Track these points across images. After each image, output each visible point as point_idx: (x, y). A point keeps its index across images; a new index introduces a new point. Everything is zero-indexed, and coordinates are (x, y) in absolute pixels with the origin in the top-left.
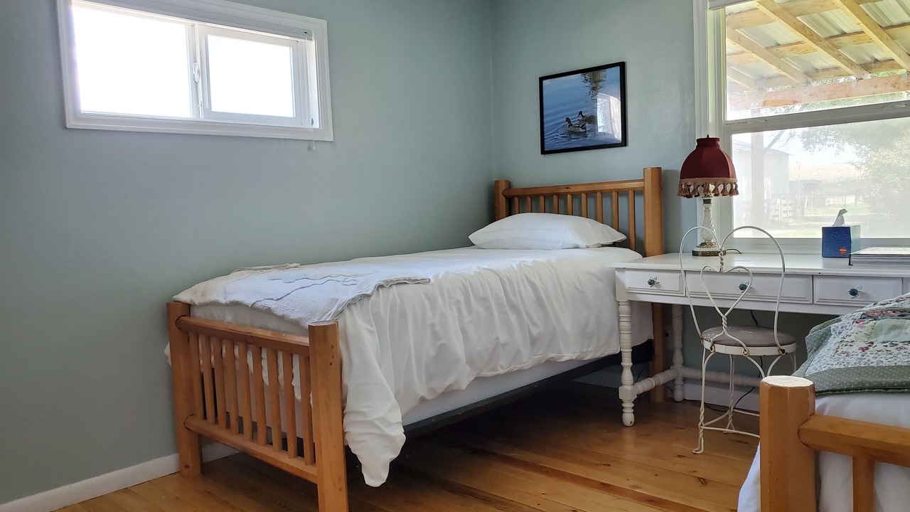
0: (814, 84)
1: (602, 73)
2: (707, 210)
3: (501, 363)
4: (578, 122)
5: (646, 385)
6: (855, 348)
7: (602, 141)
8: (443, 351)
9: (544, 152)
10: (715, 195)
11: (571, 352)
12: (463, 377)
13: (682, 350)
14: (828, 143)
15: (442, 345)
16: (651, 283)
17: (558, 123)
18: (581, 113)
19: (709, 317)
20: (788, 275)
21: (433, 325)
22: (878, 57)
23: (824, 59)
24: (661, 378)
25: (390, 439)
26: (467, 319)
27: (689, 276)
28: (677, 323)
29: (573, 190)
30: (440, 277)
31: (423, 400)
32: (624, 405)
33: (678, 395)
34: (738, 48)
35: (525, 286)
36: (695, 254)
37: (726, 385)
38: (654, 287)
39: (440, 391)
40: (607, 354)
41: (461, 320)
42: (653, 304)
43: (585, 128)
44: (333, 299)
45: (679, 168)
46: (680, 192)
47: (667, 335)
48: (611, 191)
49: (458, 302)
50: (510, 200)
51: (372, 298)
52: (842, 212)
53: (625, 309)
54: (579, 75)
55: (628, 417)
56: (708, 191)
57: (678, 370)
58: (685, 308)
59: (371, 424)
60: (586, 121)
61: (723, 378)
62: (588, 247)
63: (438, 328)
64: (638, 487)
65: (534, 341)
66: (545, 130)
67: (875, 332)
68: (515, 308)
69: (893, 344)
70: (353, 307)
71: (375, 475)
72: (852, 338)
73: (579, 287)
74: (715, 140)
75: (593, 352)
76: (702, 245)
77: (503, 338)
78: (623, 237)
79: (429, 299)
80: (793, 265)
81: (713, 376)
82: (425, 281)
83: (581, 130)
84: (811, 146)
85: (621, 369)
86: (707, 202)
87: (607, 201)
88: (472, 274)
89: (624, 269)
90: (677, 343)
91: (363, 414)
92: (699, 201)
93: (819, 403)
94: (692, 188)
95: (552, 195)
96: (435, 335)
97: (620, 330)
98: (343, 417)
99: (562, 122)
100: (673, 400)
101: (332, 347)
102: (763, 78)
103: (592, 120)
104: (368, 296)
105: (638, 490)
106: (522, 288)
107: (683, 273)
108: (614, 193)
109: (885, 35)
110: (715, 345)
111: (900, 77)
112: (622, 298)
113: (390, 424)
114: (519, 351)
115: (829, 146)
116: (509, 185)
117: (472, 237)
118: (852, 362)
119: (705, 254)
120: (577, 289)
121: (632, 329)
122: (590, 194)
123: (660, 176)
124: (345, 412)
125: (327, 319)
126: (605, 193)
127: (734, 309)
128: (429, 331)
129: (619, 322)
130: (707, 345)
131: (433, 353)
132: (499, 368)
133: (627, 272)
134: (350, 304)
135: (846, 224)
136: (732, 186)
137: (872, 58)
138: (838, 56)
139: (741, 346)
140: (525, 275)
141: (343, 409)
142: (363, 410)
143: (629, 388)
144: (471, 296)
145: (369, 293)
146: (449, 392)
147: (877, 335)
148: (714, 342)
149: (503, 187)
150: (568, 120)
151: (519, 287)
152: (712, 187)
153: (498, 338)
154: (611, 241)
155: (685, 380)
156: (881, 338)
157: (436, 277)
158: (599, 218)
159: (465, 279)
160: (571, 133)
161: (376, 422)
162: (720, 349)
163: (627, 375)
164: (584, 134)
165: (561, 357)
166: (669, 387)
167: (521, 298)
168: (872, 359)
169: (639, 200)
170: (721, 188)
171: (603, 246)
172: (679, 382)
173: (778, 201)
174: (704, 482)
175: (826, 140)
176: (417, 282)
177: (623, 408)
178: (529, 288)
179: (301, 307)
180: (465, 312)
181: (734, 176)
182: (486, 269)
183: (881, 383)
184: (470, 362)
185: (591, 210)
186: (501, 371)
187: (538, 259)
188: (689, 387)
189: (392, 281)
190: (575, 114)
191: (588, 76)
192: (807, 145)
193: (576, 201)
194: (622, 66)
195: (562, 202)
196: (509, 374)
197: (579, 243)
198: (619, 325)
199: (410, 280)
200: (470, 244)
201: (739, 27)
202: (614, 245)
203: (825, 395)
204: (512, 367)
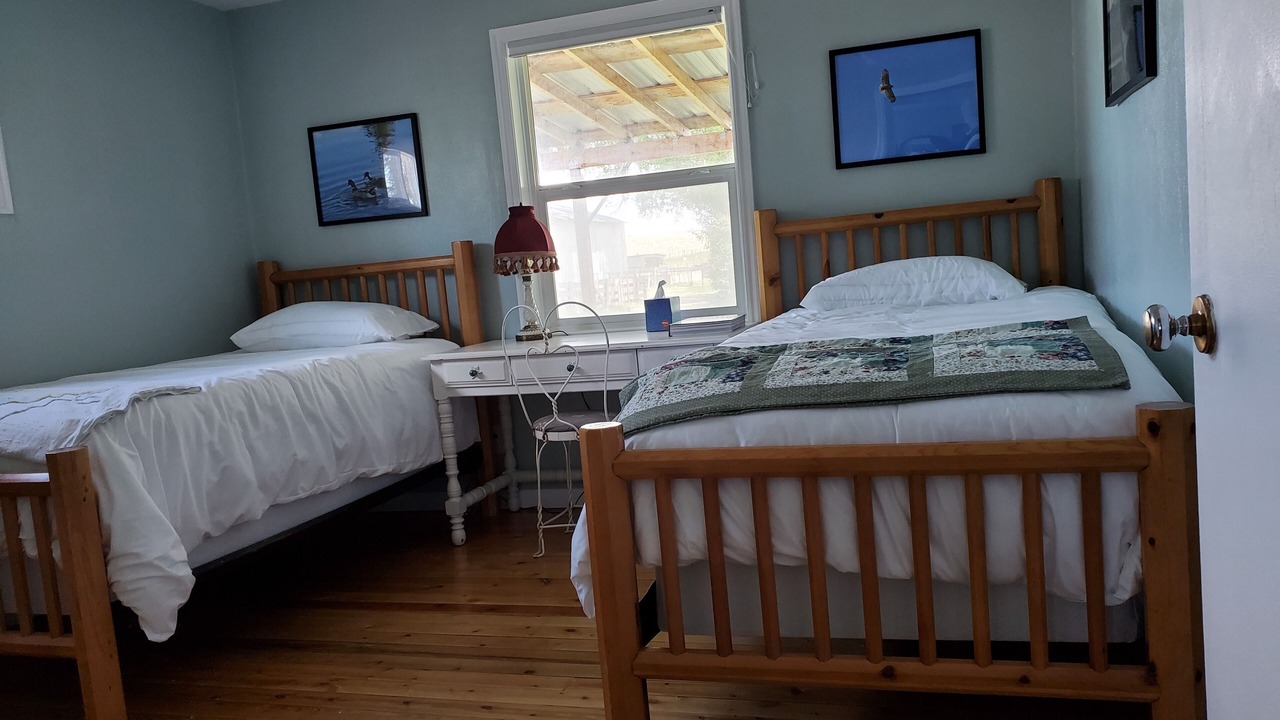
0: (635, 140)
1: (390, 126)
2: (528, 289)
3: (302, 484)
4: (364, 186)
5: (475, 496)
6: (655, 393)
7: (397, 209)
8: (227, 475)
9: (322, 223)
10: (535, 271)
11: (384, 464)
12: (256, 504)
13: (514, 452)
14: (666, 207)
15: (225, 468)
16: (474, 374)
17: (340, 187)
18: (367, 174)
19: (539, 404)
20: (612, 351)
21: (211, 444)
22: (695, 112)
23: (641, 112)
24: (493, 486)
25: (178, 580)
26: (253, 433)
27: (513, 361)
28: (506, 421)
29: (367, 270)
30: (213, 384)
31: (207, 537)
32: (453, 521)
33: (514, 505)
34: (547, 95)
35: (322, 388)
36: (519, 339)
37: (564, 483)
38: (477, 379)
39: (228, 524)
40: (428, 463)
41: (246, 436)
42: (476, 398)
43: (374, 194)
44: (73, 421)
45: (492, 242)
46: (496, 269)
47: (496, 436)
48: (415, 270)
49: (240, 415)
50: (281, 287)
51: (128, 415)
52: (662, 283)
53: (445, 408)
54: (360, 127)
55: (459, 534)
56: (525, 266)
57: (511, 475)
58: (513, 398)
59: (149, 565)
60: (374, 184)
61: (560, 476)
62: (394, 340)
63: (218, 447)
64: (477, 600)
65: (339, 455)
66: (322, 196)
67: (669, 379)
68: (312, 417)
69: (681, 386)
70: (103, 429)
71: (160, 628)
72: (653, 386)
73: (388, 386)
74: (529, 208)
75: (410, 464)
76: (526, 328)
77: (302, 454)
78: (435, 326)
79: (203, 412)
80: (616, 340)
81: (550, 476)
82: (196, 390)
83: (370, 196)
84: (647, 211)
85: (446, 479)
86: (527, 279)
87: (411, 284)
88: (255, 379)
89: (440, 362)
90: (508, 444)
91: (137, 555)
92: (518, 279)
93: (627, 442)
94: (509, 264)
95: (340, 277)
96: (214, 454)
97: (441, 433)
98: (106, 565)
99: (344, 186)
100: (508, 511)
101: (84, 478)
102: (580, 131)
103: (381, 182)
104: (121, 413)
105: (477, 603)
106: (320, 393)
107: (507, 358)
108: (418, 272)
109: (699, 89)
110: (548, 434)
111: (718, 134)
112: (442, 395)
113: (175, 563)
114: (323, 468)
115: (667, 211)
116: (277, 266)
117: (237, 338)
118: (652, 404)
119: (530, 339)
120: (387, 389)
121: (455, 431)
122: (390, 275)
123: (471, 250)
124: (109, 557)
125: (69, 445)
126: (409, 274)
127: (562, 394)
128: (206, 452)
129: (440, 424)
130: (539, 435)
131: (215, 479)
132: (300, 491)
133: (445, 365)
134: (99, 424)
135: (667, 295)
136: (551, 260)
137: (690, 112)
138: (656, 109)
139: (573, 430)
140: (323, 377)
141: (105, 555)
142: (135, 550)
143: (457, 501)
144: (256, 404)
145: (122, 408)
146: (239, 525)
147: (671, 381)
148: (547, 431)
149: (269, 270)
150: (351, 182)
151: (315, 391)
152: (530, 263)
153: (295, 455)
154: (421, 331)
155: (520, 485)
156: (673, 384)
157: (209, 386)
158: (402, 303)
159: (245, 384)
160: (356, 199)
161: (156, 562)
162: (553, 437)
163: (454, 486)
164: (374, 201)
165: (374, 472)
166: (502, 495)
167: (320, 404)
168: (666, 399)
169: (450, 281)
170: (540, 263)
171: (412, 337)
172: (513, 489)
173: (617, 282)
174: (547, 581)
175: (663, 204)
176: (183, 391)
177: (452, 525)
178: (327, 391)
179: (23, 436)
180: (251, 427)
181: (553, 250)
182: (270, 371)
183: (670, 416)
184: (264, 487)
185: (392, 294)
186: (302, 495)
187: (335, 357)
188: (525, 493)
189: (150, 392)
190: (359, 176)
191: (371, 128)
192: (643, 209)
193: (372, 285)
194: (414, 117)
195: (353, 286)
196: (312, 497)
197: (383, 334)
198: (440, 429)
199: (174, 389)
200: (233, 348)
201: (546, 72)
202: (425, 335)
203: (632, 435)
204: (315, 489)
